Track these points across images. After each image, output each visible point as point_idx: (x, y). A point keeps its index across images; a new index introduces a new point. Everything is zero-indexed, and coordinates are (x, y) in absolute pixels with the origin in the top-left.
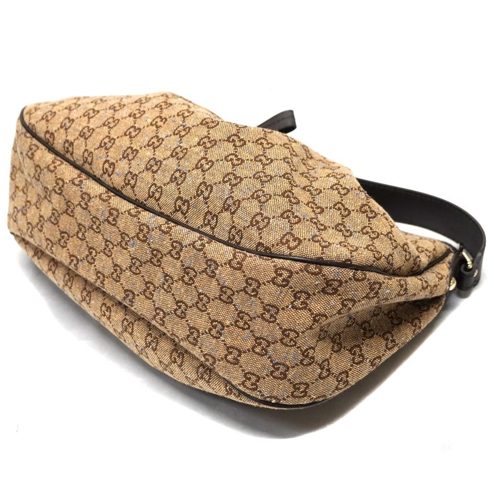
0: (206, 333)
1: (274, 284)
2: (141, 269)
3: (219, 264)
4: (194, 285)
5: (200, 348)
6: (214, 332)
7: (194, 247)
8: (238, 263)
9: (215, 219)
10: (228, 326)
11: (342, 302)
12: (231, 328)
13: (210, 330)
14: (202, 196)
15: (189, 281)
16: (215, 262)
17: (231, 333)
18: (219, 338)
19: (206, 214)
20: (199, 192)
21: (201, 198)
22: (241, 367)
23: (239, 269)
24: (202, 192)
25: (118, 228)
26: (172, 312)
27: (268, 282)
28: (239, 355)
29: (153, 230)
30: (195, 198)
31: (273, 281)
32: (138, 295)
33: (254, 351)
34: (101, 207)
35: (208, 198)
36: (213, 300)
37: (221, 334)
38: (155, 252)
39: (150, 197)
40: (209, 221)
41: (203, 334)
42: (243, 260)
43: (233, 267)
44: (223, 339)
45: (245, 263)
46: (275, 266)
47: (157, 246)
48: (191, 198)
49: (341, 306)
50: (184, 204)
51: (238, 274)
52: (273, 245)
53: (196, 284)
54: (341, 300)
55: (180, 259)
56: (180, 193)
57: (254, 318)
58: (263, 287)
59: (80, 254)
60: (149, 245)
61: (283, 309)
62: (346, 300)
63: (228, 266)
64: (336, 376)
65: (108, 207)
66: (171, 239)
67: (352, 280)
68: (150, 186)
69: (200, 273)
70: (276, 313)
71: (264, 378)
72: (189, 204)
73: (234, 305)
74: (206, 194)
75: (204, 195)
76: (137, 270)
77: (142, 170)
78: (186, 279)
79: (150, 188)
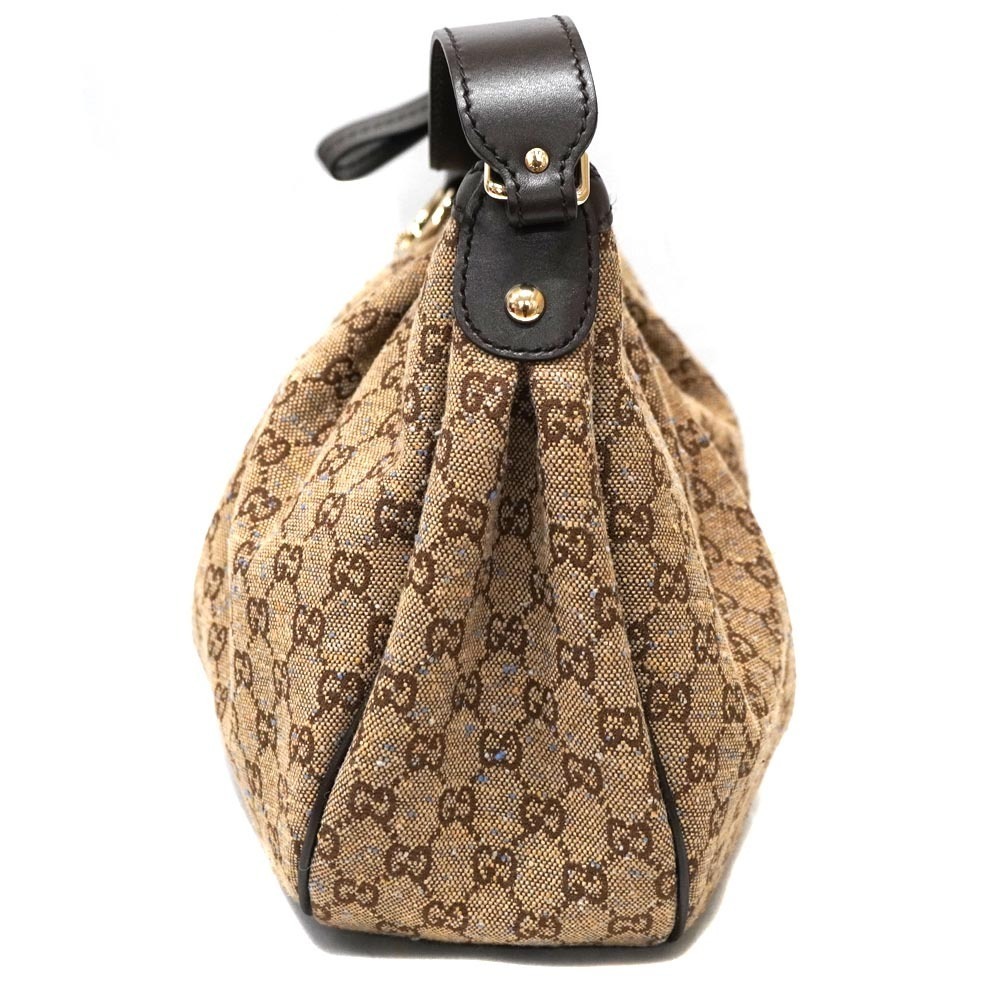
11: (394, 875)
49: (404, 879)
54: (390, 877)
62: (389, 869)
64: (612, 855)
67: (334, 864)
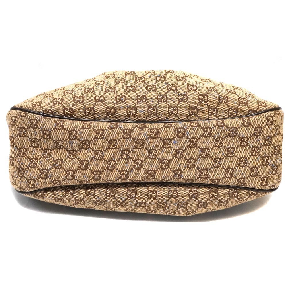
0: (238, 167)
1: (268, 125)
2: (183, 154)
3: (238, 127)
4: (223, 146)
5: (235, 177)
6: (242, 164)
7: (218, 126)
8: (248, 123)
9: (215, 110)
10: (248, 158)
12: (251, 158)
13: (239, 164)
14: (203, 101)
15: (220, 145)
16: (235, 128)
17: (250, 160)
18: (246, 165)
19: (209, 110)
20: (201, 100)
21: (203, 103)
22: (259, 176)
23: (249, 125)
24: (202, 100)
25: (160, 138)
26: (212, 167)
27: (265, 125)
28: (258, 170)
29: (188, 129)
30: (199, 104)
31: (267, 124)
32: (184, 170)
33: (263, 165)
34: (142, 132)
35: (207, 101)
36: (237, 148)
37: (246, 164)
38: (192, 140)
39: (170, 114)
40: (212, 113)
41: (235, 168)
42: (249, 120)
43: (246, 126)
44: (248, 165)
45: (251, 121)
46: (265, 117)
47: (193, 136)
48: (197, 105)
50: (194, 110)
51: (250, 128)
52: (257, 108)
53: (224, 145)
55: (212, 136)
56: (189, 105)
57: (261, 147)
58: (264, 129)
59: (128, 167)
60: (187, 137)
61: (273, 136)
63: (243, 126)
65: (148, 129)
66: (202, 128)
68: (168, 109)
69: (225, 138)
70: (271, 140)
71: (269, 177)
72: (197, 109)
73: (249, 146)
74: (205, 100)
75: (204, 101)
76: (181, 155)
77: (157, 103)
78: (218, 144)
79: (168, 110)
